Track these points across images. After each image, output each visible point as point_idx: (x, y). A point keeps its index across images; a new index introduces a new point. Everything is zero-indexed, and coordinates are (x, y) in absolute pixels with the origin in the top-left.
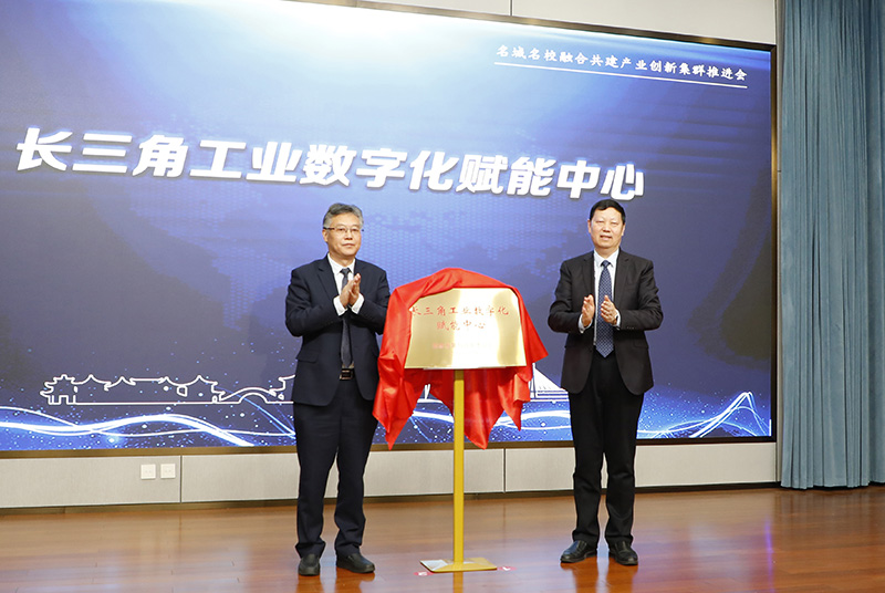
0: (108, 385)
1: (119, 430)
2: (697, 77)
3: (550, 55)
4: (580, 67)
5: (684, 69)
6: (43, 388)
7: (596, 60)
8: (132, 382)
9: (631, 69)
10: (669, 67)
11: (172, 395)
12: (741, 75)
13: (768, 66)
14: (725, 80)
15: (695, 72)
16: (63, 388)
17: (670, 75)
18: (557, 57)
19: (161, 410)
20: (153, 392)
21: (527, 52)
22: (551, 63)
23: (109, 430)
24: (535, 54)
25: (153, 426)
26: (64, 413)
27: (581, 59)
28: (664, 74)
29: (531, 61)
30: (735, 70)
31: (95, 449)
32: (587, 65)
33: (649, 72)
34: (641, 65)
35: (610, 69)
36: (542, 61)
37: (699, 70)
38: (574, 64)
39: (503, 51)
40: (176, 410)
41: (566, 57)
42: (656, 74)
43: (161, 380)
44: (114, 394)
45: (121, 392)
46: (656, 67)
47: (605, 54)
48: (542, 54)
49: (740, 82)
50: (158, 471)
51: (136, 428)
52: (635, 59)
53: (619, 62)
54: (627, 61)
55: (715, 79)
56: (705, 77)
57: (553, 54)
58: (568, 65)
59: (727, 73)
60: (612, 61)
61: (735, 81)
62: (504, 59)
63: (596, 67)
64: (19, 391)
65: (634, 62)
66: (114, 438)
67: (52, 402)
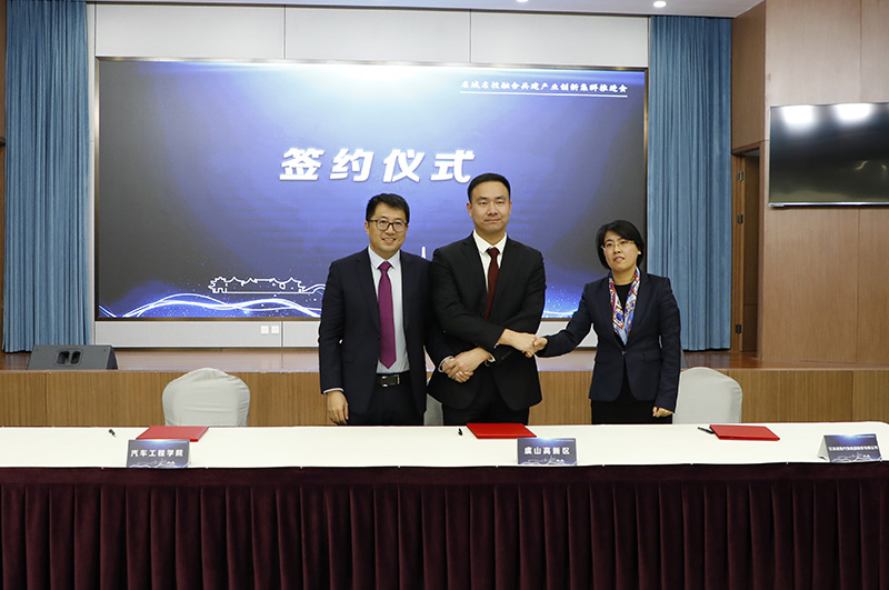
0: (243, 283)
1: (249, 307)
2: (593, 92)
3: (495, 85)
4: (515, 91)
5: (584, 88)
6: (210, 284)
7: (525, 86)
8: (256, 281)
9: (546, 90)
10: (574, 87)
11: (277, 288)
12: (623, 89)
13: (643, 82)
14: (612, 93)
15: (591, 89)
16: (220, 284)
17: (574, 92)
18: (500, 86)
19: (271, 296)
20: (267, 287)
21: (481, 84)
22: (496, 90)
23: (244, 307)
24: (485, 85)
25: (267, 305)
26: (220, 297)
27: (515, 86)
28: (570, 91)
29: (482, 90)
30: (619, 86)
31: (238, 317)
32: (519, 89)
33: (560, 91)
34: (555, 87)
35: (534, 91)
36: (490, 89)
37: (594, 87)
38: (511, 90)
39: (465, 85)
40: (279, 297)
41: (505, 86)
42: (565, 92)
43: (271, 280)
44: (245, 288)
45: (250, 286)
46: (564, 87)
47: (530, 82)
48: (490, 84)
49: (623, 93)
50: (270, 330)
51: (258, 306)
52: (550, 83)
53: (540, 87)
54: (545, 85)
55: (605, 93)
56: (598, 92)
57: (497, 84)
58: (507, 90)
59: (613, 88)
60: (535, 86)
61: (619, 93)
62: (466, 90)
63: (525, 90)
64: (198, 286)
65: (550, 84)
66: (247, 311)
67: (214, 291)
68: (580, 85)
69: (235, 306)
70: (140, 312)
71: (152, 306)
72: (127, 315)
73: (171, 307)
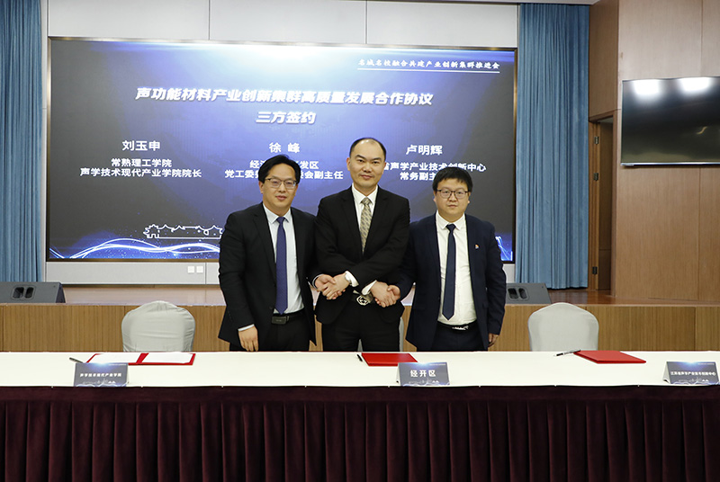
0: (173, 229)
1: (178, 250)
2: (470, 69)
3: (387, 63)
4: (404, 68)
5: (463, 65)
6: (144, 230)
7: (412, 63)
8: (184, 228)
9: (431, 67)
10: (454, 65)
11: (202, 234)
12: (496, 66)
13: (513, 60)
14: (487, 69)
15: (469, 66)
16: (153, 231)
17: (454, 69)
18: (391, 63)
19: (197, 241)
20: (193, 233)
21: (375, 62)
22: (388, 67)
23: (174, 250)
24: (379, 63)
25: (193, 249)
26: (154, 242)
27: (404, 64)
28: (451, 68)
29: (376, 67)
30: (492, 63)
31: (168, 258)
32: (407, 67)
33: (442, 68)
34: (438, 64)
35: (420, 68)
36: (383, 66)
37: (471, 65)
38: (401, 67)
39: (362, 63)
40: (203, 241)
41: (396, 63)
42: (446, 68)
43: (196, 228)
44: (175, 234)
45: (179, 233)
46: (446, 65)
47: (417, 60)
48: (383, 62)
49: (496, 70)
50: (196, 270)
51: (186, 249)
52: (434, 61)
53: (425, 64)
54: (429, 63)
55: (481, 69)
56: (475, 68)
57: (389, 62)
58: (397, 67)
59: (488, 65)
60: (421, 64)
61: (492, 69)
62: (363, 67)
63: (412, 67)
64: (132, 230)
65: (434, 63)
66: (176, 254)
67: (148, 237)
68: (459, 63)
69: (166, 249)
70: (84, 254)
71: (95, 249)
72: (74, 257)
73: (112, 249)
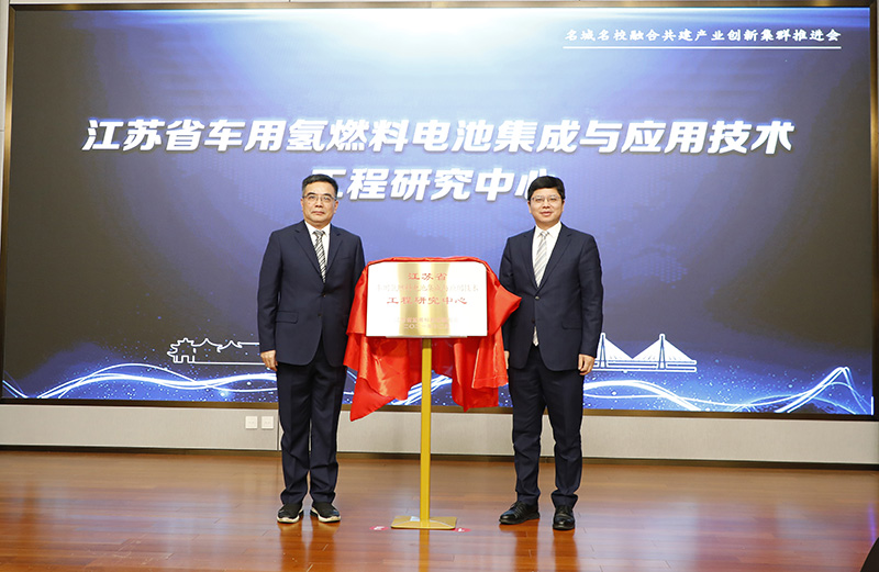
0: (220, 347)
1: (229, 386)
2: (782, 42)
3: (620, 35)
4: (652, 43)
5: (767, 35)
6: (169, 349)
7: (669, 35)
8: (239, 345)
9: (707, 40)
10: (749, 35)
12: (833, 35)
13: (867, 24)
14: (815, 43)
15: (779, 37)
16: (185, 349)
17: (751, 43)
18: (628, 36)
19: (262, 369)
21: (596, 35)
22: (621, 43)
23: (221, 385)
24: (604, 35)
25: (256, 384)
26: (186, 370)
27: (653, 35)
28: (743, 42)
29: (600, 42)
30: (826, 31)
31: (209, 402)
32: (659, 41)
33: (727, 42)
34: (718, 36)
35: (684, 42)
36: (612, 41)
37: (783, 34)
38: (645, 41)
39: (572, 35)
41: (636, 36)
42: (735, 43)
44: (225, 355)
45: (231, 354)
46: (733, 35)
47: (677, 29)
48: (611, 34)
49: (833, 43)
50: (259, 422)
51: (242, 384)
52: (711, 30)
53: (693, 36)
54: (702, 33)
55: (803, 42)
56: (791, 41)
57: (623, 33)
58: (638, 43)
59: (817, 35)
60: (685, 35)
61: (826, 42)
62: (573, 43)
63: (669, 42)
64: (150, 352)
65: (711, 32)
66: (225, 393)
67: (176, 361)
68: (758, 33)
69: (206, 384)
70: (62, 391)
71: (81, 382)
72: (44, 396)
73: (110, 383)
